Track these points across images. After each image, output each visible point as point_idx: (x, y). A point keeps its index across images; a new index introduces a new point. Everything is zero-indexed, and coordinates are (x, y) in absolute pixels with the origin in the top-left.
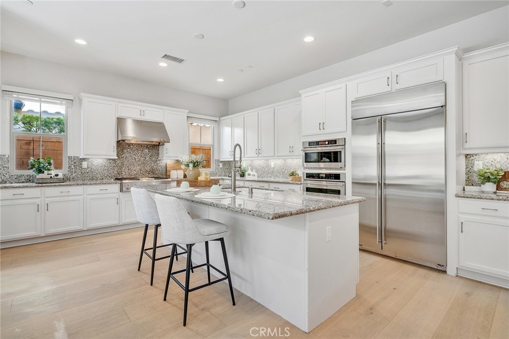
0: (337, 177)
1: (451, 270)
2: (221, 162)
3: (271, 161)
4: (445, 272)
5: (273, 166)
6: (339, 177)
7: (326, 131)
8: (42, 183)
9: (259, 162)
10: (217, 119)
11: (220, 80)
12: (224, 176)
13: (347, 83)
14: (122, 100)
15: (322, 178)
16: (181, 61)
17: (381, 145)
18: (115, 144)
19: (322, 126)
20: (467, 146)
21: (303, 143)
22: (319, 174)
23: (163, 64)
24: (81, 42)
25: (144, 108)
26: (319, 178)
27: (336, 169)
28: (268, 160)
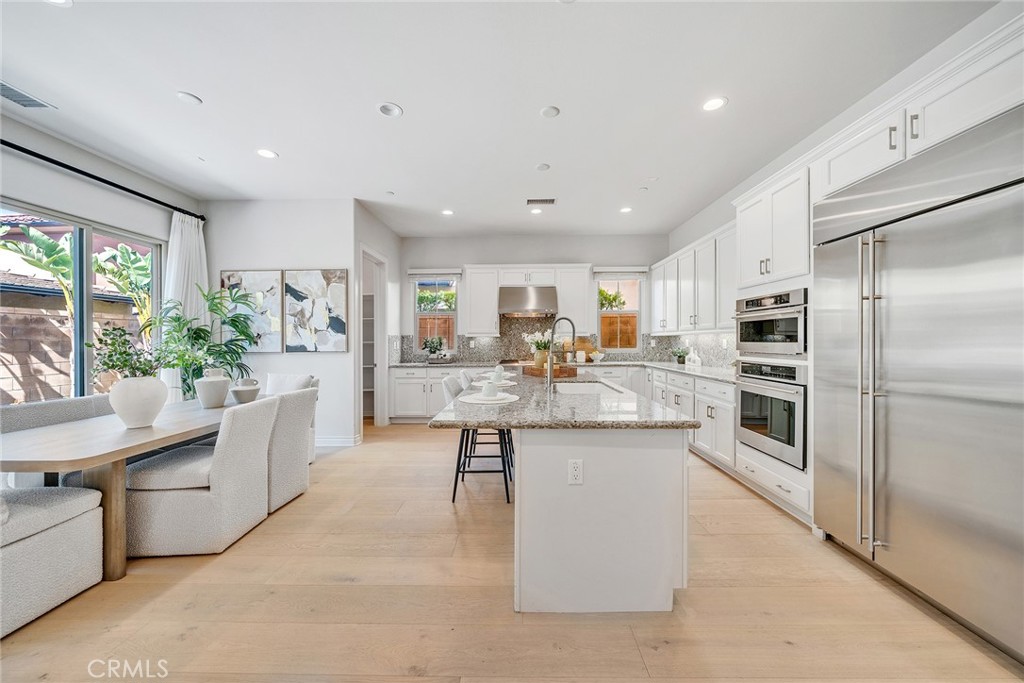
0: (789, 373)
2: (654, 338)
3: (723, 335)
6: (794, 373)
8: (433, 363)
9: (706, 339)
10: (646, 269)
11: (626, 210)
12: (660, 360)
13: (811, 166)
14: (504, 266)
15: (766, 374)
16: (552, 201)
18: (496, 319)
19: (765, 266)
21: (739, 302)
22: (761, 366)
23: (536, 210)
24: (448, 213)
25: (530, 271)
26: (762, 374)
28: (718, 334)
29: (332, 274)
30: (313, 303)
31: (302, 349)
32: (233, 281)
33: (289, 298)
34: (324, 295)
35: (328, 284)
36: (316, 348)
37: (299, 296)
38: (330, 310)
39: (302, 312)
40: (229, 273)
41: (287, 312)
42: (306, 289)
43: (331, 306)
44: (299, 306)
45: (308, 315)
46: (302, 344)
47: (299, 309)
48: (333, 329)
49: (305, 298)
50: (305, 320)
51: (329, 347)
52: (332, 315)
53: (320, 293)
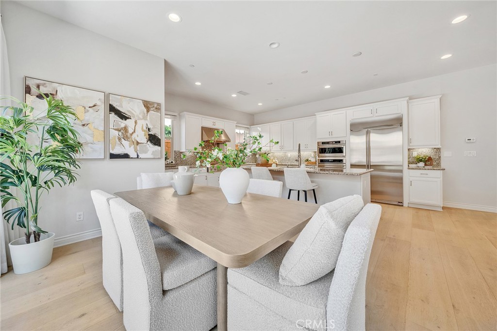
0: (341, 161)
1: (405, 204)
3: (288, 153)
4: (403, 206)
5: (289, 156)
7: (333, 136)
9: (280, 154)
10: (249, 127)
11: (260, 104)
13: (347, 111)
15: (331, 162)
17: (368, 143)
19: (331, 133)
20: (411, 144)
21: (318, 142)
22: (329, 160)
25: (215, 121)
27: (340, 157)
28: (285, 152)
29: (150, 104)
30: (136, 122)
31: (126, 156)
32: (43, 90)
33: (113, 116)
34: (145, 118)
35: (148, 111)
36: (138, 156)
37: (123, 116)
38: (149, 129)
39: (125, 129)
40: (38, 82)
41: (111, 126)
42: (129, 111)
43: (150, 126)
44: (123, 123)
45: (130, 131)
46: (126, 153)
47: (123, 125)
48: (151, 142)
49: (128, 118)
50: (129, 135)
51: (149, 155)
52: (150, 133)
53: (141, 116)
